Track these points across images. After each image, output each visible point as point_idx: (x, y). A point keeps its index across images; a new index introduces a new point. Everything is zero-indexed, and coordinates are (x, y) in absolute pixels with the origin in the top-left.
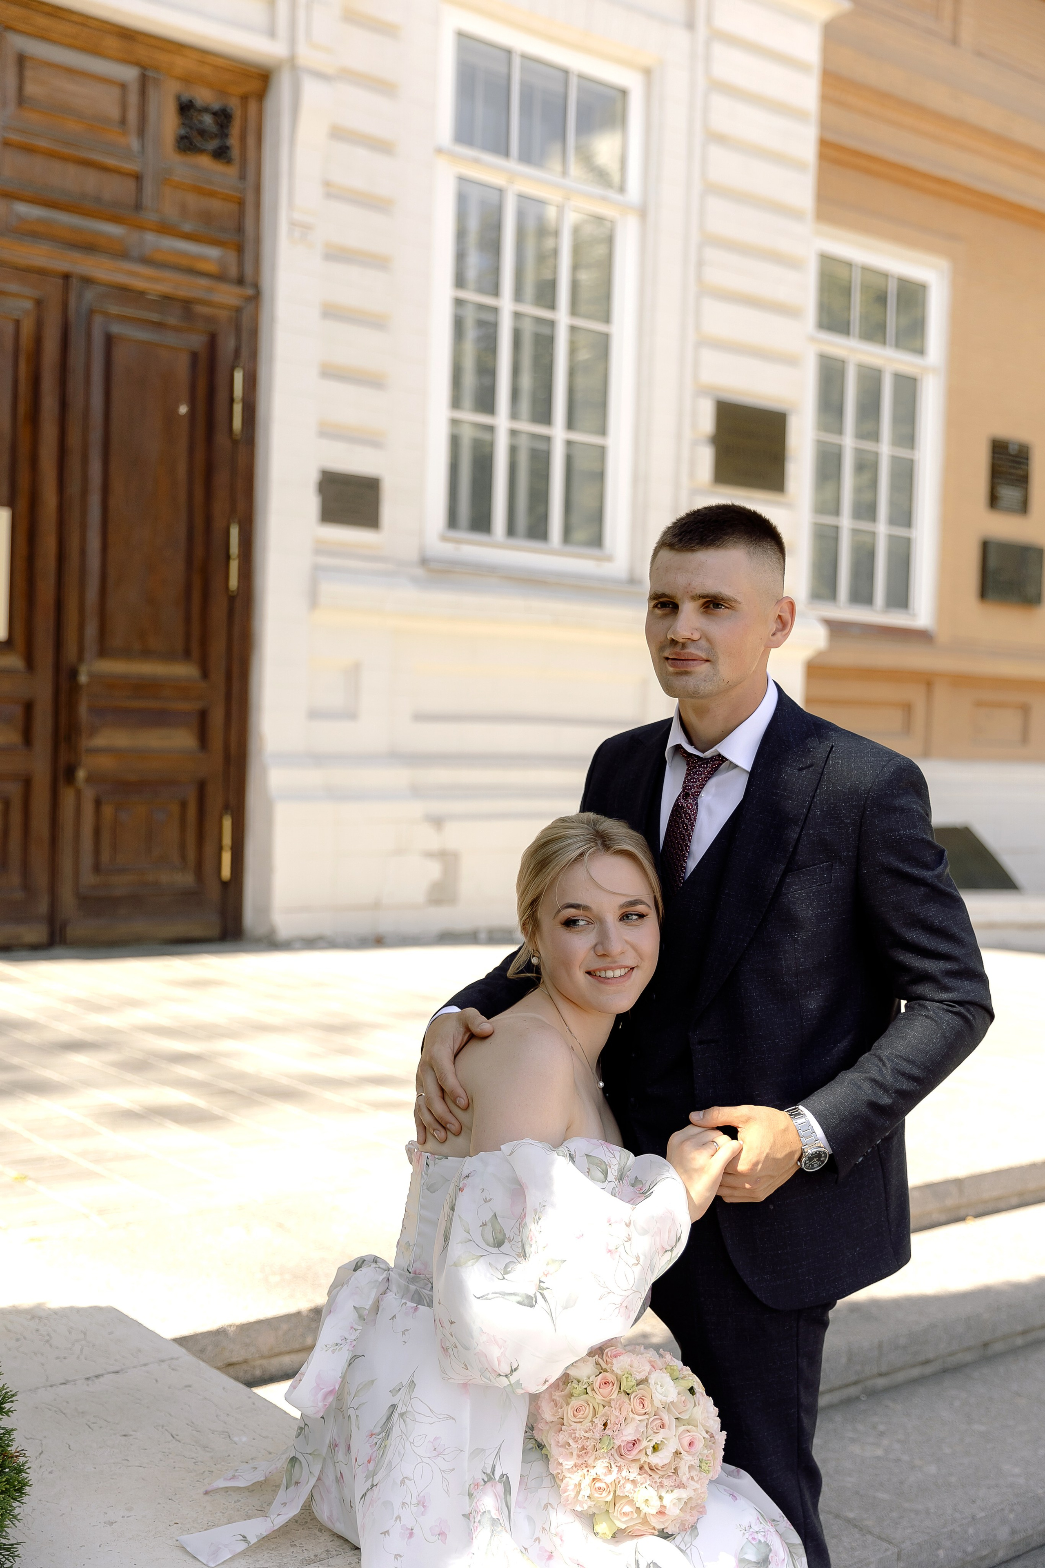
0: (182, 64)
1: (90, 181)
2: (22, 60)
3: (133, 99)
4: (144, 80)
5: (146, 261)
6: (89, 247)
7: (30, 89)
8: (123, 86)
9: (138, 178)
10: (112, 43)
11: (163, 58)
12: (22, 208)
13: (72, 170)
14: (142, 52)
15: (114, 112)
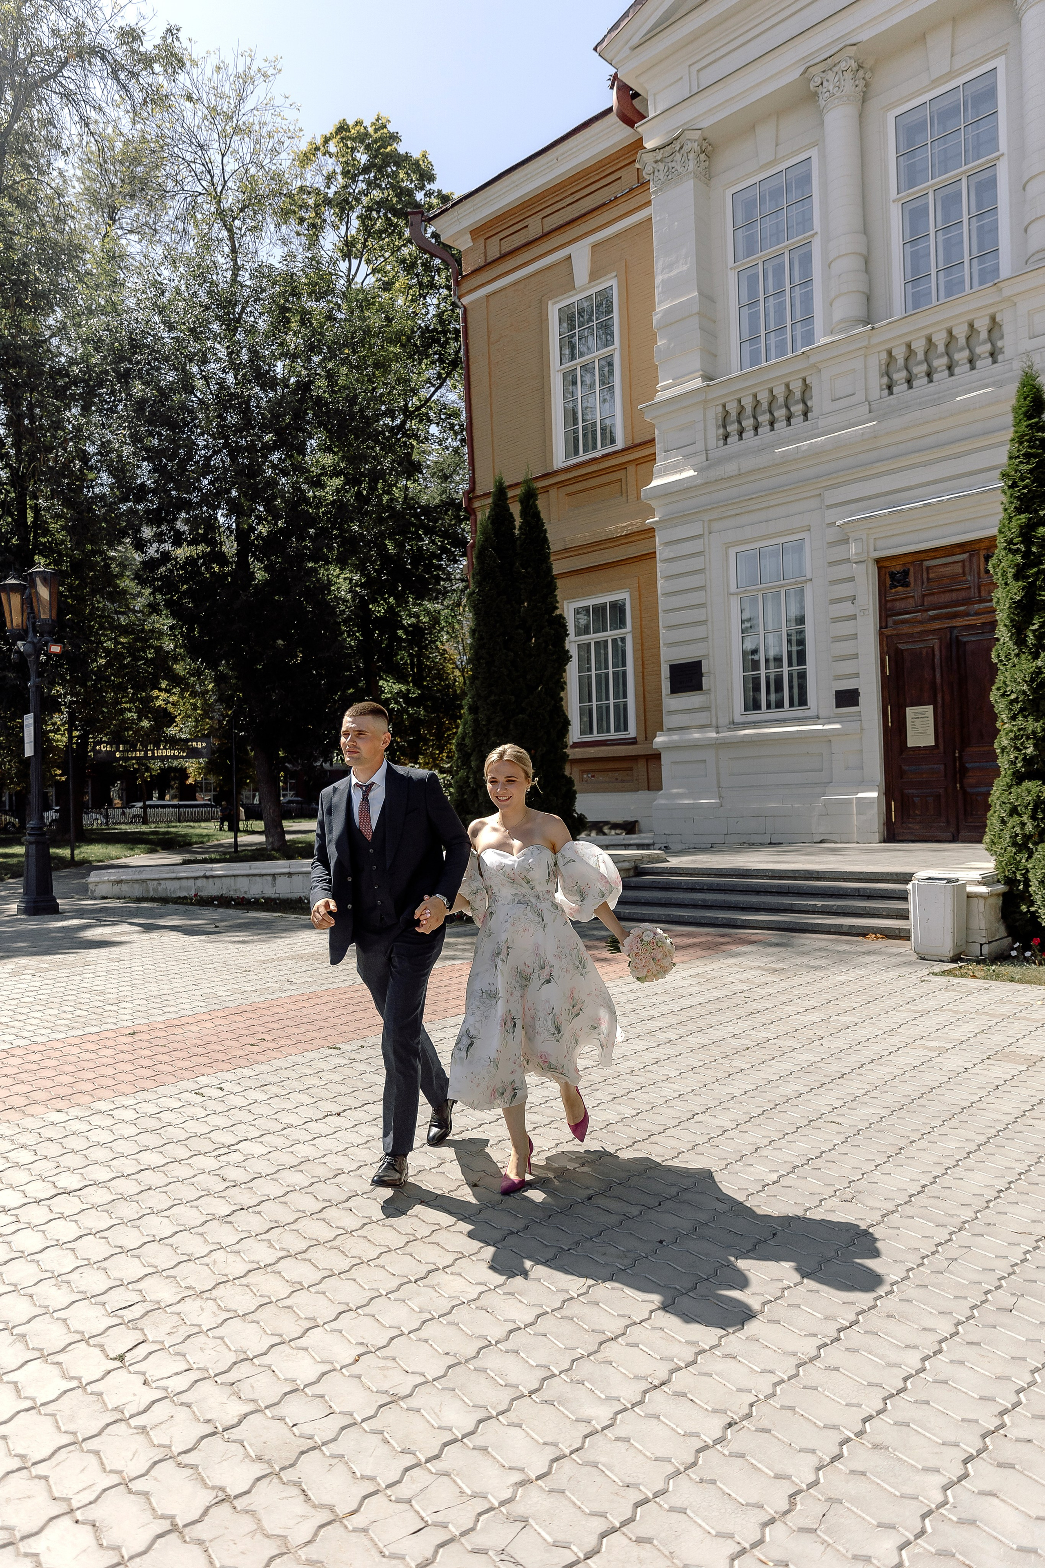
0: (983, 545)
1: (954, 596)
2: (928, 568)
3: (967, 564)
4: (971, 556)
5: (977, 614)
6: (955, 616)
7: (931, 576)
8: (963, 561)
9: (969, 588)
10: (958, 550)
11: (976, 546)
12: (930, 613)
13: (947, 594)
14: (969, 548)
15: (960, 571)
